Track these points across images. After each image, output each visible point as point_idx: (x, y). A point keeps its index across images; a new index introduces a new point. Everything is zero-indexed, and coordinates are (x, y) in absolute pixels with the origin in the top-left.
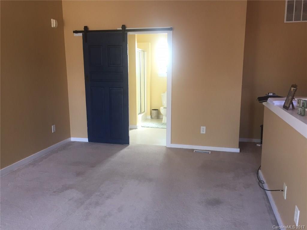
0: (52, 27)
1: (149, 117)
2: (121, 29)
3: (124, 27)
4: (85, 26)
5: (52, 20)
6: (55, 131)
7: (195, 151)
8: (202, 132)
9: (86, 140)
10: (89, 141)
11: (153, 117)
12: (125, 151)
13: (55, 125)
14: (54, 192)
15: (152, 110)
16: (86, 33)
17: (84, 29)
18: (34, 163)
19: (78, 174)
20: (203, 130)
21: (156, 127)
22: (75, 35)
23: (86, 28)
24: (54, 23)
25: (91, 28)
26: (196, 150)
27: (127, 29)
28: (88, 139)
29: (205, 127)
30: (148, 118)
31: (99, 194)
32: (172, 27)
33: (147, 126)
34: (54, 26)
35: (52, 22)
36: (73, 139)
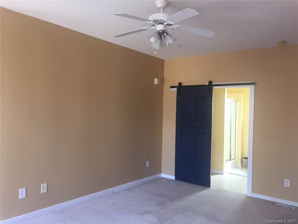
0: (155, 84)
1: (240, 165)
2: (208, 84)
3: (210, 82)
4: (180, 82)
5: (155, 79)
6: (149, 166)
7: (277, 204)
8: (285, 185)
9: (173, 177)
10: (175, 179)
11: (244, 165)
12: (205, 192)
13: (149, 161)
14: (138, 214)
15: (243, 158)
16: (180, 88)
17: (179, 85)
18: (129, 190)
19: (159, 204)
20: (287, 183)
21: (244, 175)
22: (172, 89)
23: (180, 84)
24: (156, 81)
25: (184, 84)
26: (279, 203)
27: (213, 84)
28: (174, 177)
29: (289, 181)
30: (238, 166)
31: (170, 222)
32: (254, 82)
33: (235, 174)
34: (156, 83)
35: (155, 81)
36: (163, 175)
